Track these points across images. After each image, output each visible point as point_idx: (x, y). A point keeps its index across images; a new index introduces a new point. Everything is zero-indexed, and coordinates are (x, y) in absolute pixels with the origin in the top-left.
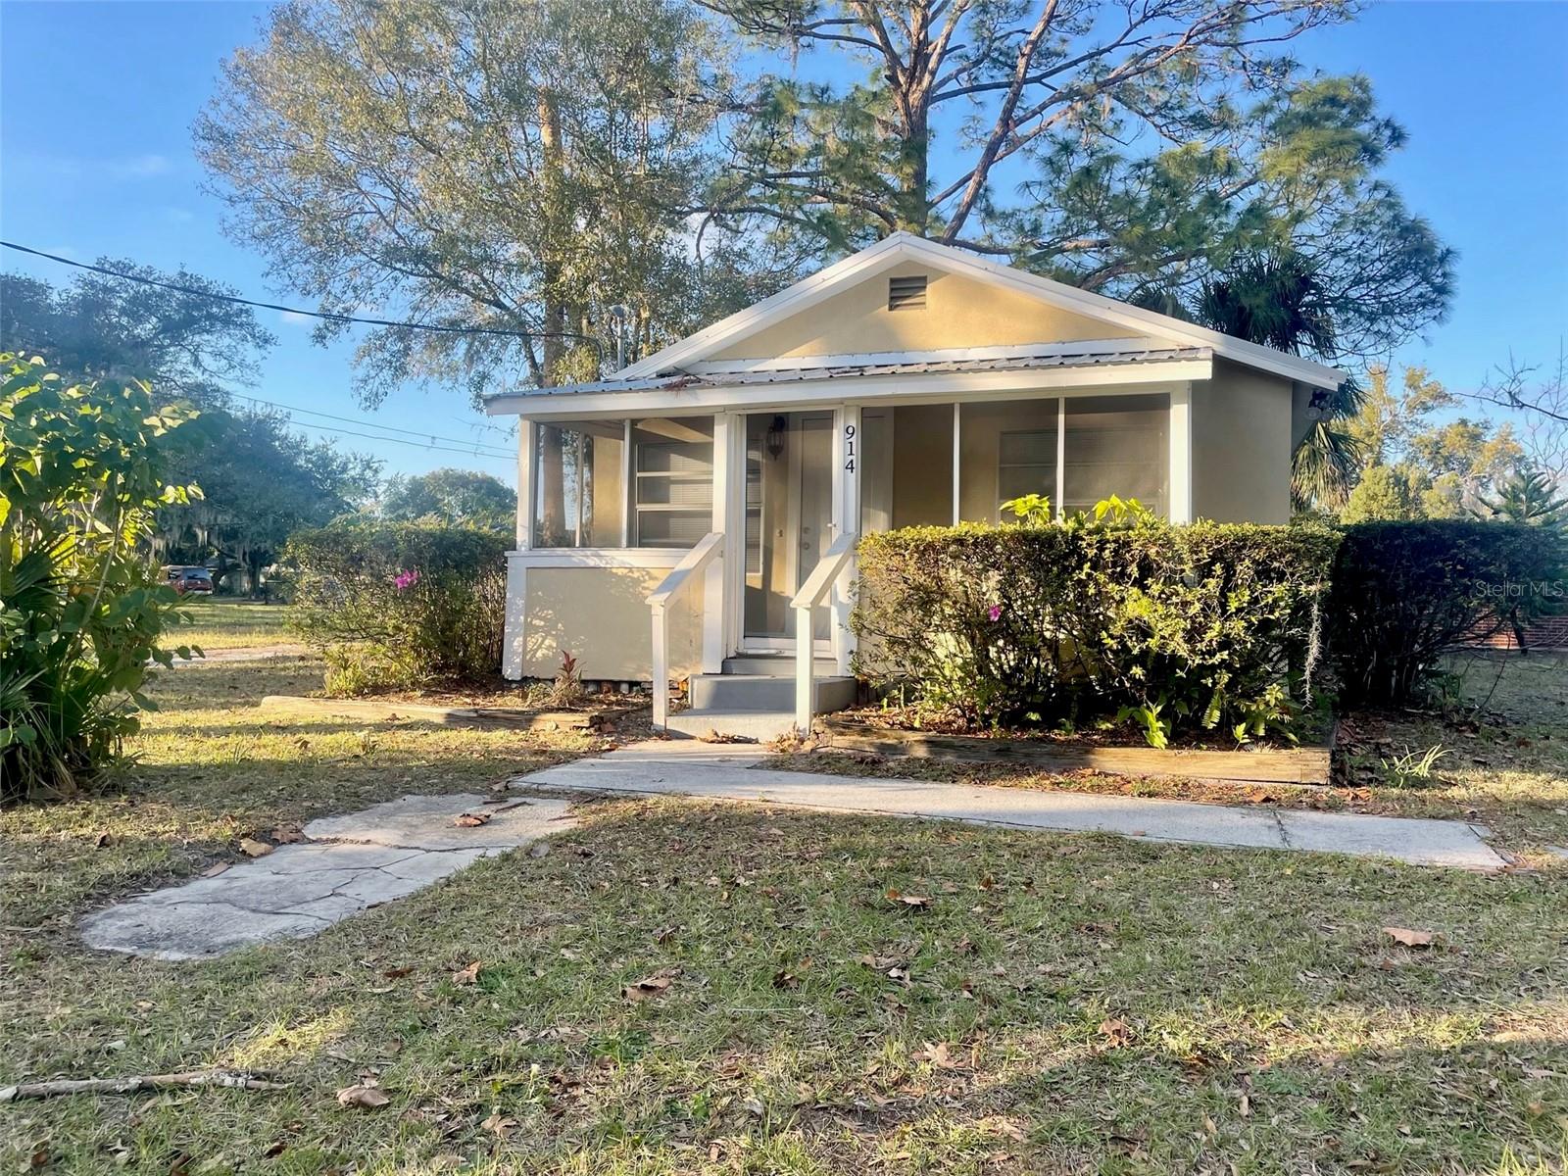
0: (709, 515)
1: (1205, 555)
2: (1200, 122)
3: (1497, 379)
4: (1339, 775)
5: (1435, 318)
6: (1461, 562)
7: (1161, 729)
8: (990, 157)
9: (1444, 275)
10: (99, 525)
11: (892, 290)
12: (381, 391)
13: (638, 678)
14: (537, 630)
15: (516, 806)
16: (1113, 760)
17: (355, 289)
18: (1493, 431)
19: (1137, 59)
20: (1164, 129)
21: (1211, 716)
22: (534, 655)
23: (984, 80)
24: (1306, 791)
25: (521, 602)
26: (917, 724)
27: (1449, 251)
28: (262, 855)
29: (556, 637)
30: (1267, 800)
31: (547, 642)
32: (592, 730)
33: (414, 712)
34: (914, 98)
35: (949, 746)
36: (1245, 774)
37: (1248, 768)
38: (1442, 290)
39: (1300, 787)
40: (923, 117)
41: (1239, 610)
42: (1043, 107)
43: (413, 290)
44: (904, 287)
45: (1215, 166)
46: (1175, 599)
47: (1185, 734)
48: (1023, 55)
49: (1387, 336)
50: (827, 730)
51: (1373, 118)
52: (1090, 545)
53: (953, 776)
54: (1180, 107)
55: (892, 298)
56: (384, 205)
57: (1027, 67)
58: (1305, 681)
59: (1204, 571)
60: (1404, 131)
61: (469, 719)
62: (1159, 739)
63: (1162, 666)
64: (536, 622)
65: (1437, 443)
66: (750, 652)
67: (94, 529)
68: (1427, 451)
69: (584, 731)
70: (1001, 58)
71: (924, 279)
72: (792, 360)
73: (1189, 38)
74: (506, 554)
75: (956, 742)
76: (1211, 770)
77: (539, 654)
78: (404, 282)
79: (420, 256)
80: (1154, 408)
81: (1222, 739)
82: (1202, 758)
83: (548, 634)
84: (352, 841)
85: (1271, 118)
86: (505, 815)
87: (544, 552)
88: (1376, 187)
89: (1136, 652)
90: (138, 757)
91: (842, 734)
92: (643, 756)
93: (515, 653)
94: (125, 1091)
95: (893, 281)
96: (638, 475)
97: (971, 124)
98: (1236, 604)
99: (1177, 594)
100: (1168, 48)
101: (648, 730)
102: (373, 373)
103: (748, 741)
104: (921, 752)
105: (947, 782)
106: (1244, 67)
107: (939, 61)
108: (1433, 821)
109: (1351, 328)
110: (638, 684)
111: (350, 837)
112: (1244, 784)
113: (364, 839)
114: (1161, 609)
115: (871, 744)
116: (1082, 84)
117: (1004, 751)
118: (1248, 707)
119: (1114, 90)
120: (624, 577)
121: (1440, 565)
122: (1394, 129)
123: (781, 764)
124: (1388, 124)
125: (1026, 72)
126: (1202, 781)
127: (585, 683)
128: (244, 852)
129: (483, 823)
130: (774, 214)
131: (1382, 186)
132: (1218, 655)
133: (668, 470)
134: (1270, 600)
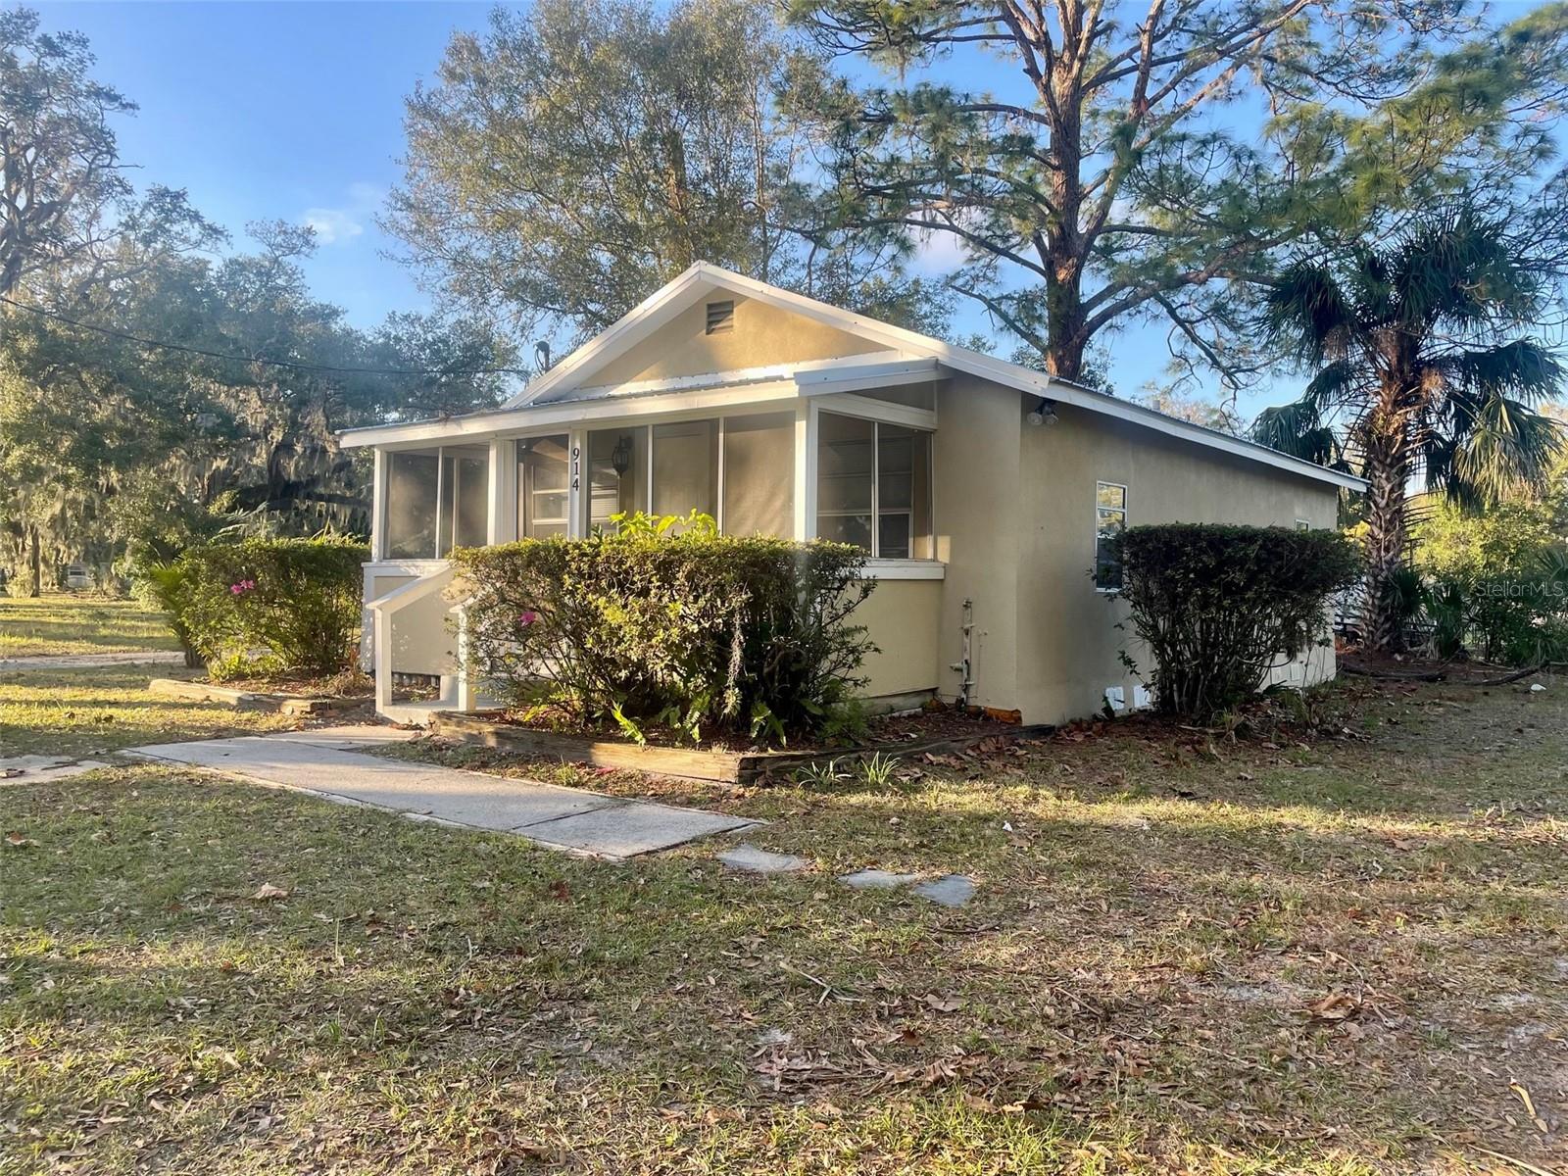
11: (709, 315)
16: (603, 753)
35: (508, 737)
36: (686, 771)
37: (688, 765)
41: (677, 619)
44: (718, 312)
55: (709, 323)
61: (249, 702)
69: (306, 715)
71: (732, 304)
72: (639, 383)
74: (363, 565)
75: (513, 735)
76: (664, 767)
88: (1527, 132)
89: (607, 655)
91: (445, 724)
95: (710, 306)
101: (370, 717)
104: (492, 742)
115: (463, 734)
126: (652, 776)
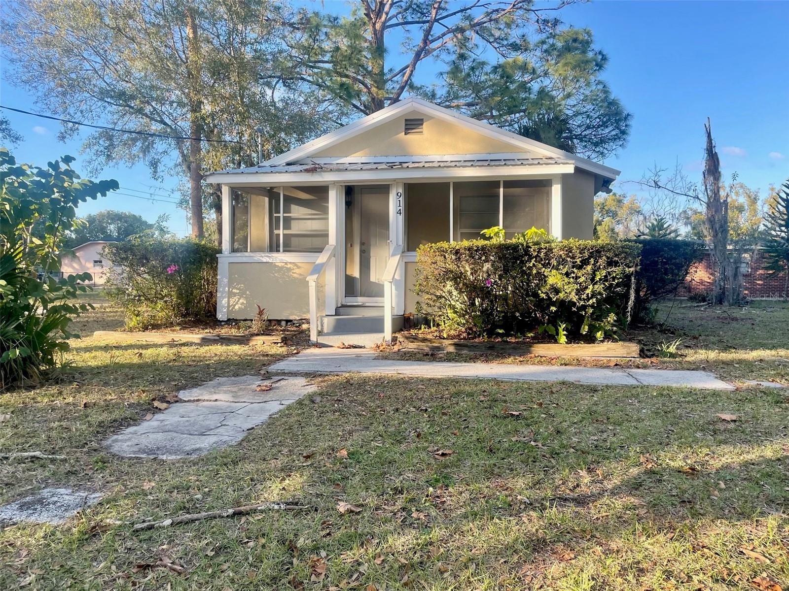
0: (327, 236)
1: (586, 255)
2: (515, 47)
3: (649, 175)
4: (642, 354)
5: (620, 146)
6: (665, 258)
7: (564, 335)
8: (418, 57)
9: (626, 126)
10: (34, 239)
11: (406, 125)
12: (99, 167)
13: (291, 318)
14: (235, 295)
15: (279, 380)
16: (541, 349)
17: (82, 112)
18: (627, 199)
19: (488, 14)
20: (498, 49)
21: (584, 328)
22: (234, 308)
23: (410, 19)
24: (631, 360)
25: (226, 280)
26: (445, 336)
27: (628, 115)
28: (166, 409)
29: (246, 298)
30: (616, 365)
31: (241, 301)
32: (282, 344)
33: (183, 338)
34: (378, 26)
35: (466, 346)
36: (603, 354)
37: (603, 351)
38: (623, 132)
39: (628, 359)
40: (382, 36)
41: (600, 279)
42: (444, 35)
43: (112, 113)
44: (412, 124)
45: (527, 69)
46: (572, 275)
47: (574, 337)
48: (435, 8)
49: (602, 153)
50: (406, 340)
51: (593, 50)
52: (534, 250)
53: (473, 359)
54: (506, 39)
55: (406, 129)
56: (97, 66)
57: (436, 14)
58: (628, 312)
59: (585, 262)
60: (607, 56)
61: (215, 340)
62: (563, 339)
63: (565, 306)
64: (235, 291)
65: (603, 204)
66: (348, 304)
67: (32, 242)
68: (599, 207)
69: (279, 345)
70: (417, 9)
71: (422, 120)
72: (357, 158)
73: (514, 5)
74: (217, 255)
75: (469, 344)
76: (587, 353)
77: (237, 307)
78: (109, 108)
79: (122, 95)
80: (545, 186)
81: (590, 339)
82: (583, 348)
83: (241, 296)
84: (207, 400)
85: (545, 47)
86: (277, 385)
87: (239, 254)
88: (599, 83)
89: (554, 299)
90: (71, 363)
91: (412, 342)
92: (315, 355)
93: (223, 307)
94: (227, 516)
95: (406, 120)
96: (275, 215)
97: (407, 41)
98: (599, 277)
99: (574, 273)
100: (504, 10)
101: (308, 343)
102: (94, 158)
103: (361, 347)
104: (451, 349)
105: (471, 362)
106: (537, 21)
107: (390, 8)
108: (688, 371)
109: (587, 149)
110: (291, 321)
111: (206, 398)
112: (603, 358)
113: (214, 399)
114: (566, 280)
115: (427, 346)
116: (463, 25)
117: (492, 348)
118: (600, 324)
119: (477, 28)
120: (282, 267)
121: (656, 259)
122: (603, 55)
123: (384, 356)
124: (600, 53)
125: (436, 16)
126: (584, 358)
127: (270, 321)
128: (157, 408)
129: (270, 389)
130: (309, 81)
131: (601, 83)
132: (591, 301)
133: (290, 213)
134: (614, 275)
